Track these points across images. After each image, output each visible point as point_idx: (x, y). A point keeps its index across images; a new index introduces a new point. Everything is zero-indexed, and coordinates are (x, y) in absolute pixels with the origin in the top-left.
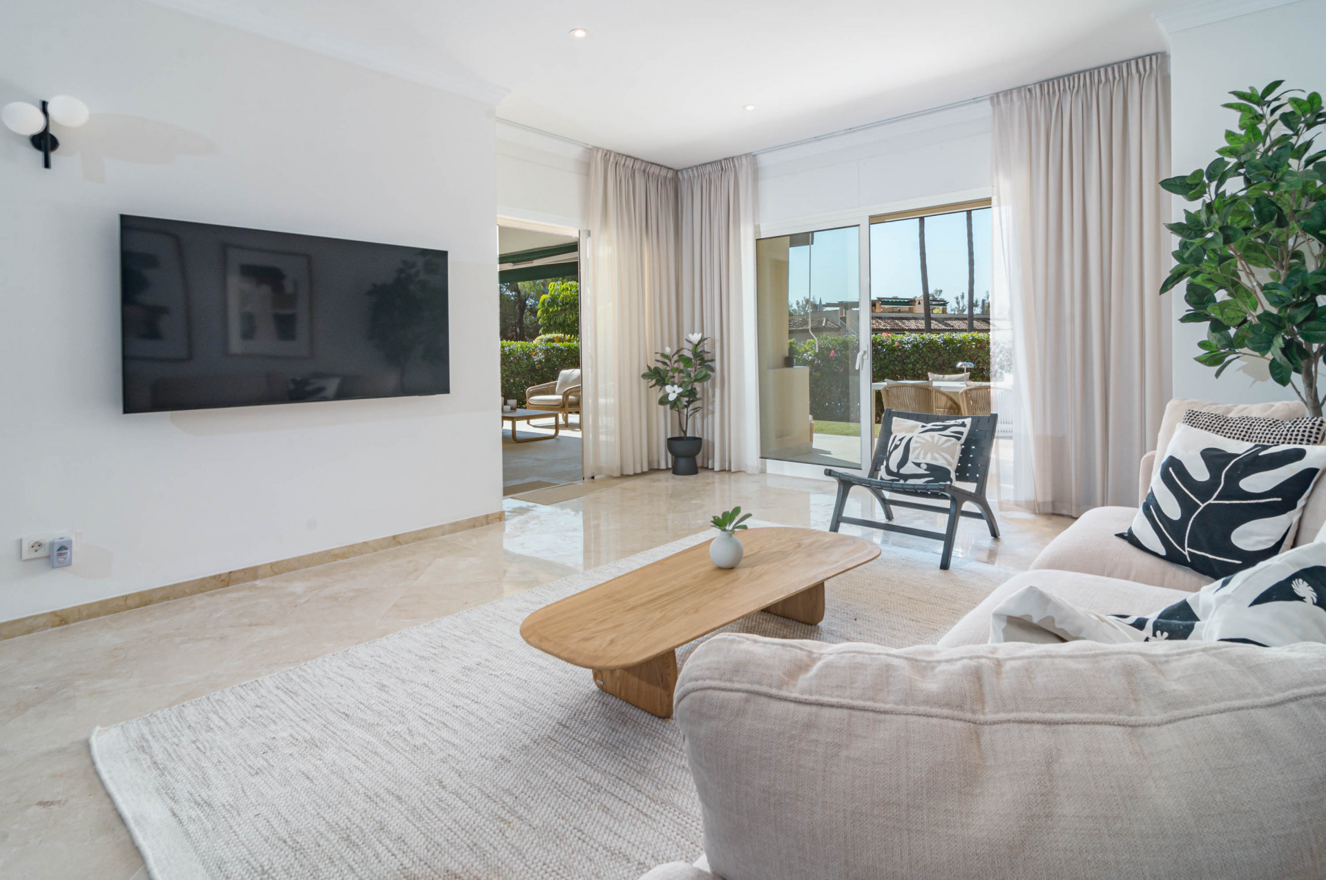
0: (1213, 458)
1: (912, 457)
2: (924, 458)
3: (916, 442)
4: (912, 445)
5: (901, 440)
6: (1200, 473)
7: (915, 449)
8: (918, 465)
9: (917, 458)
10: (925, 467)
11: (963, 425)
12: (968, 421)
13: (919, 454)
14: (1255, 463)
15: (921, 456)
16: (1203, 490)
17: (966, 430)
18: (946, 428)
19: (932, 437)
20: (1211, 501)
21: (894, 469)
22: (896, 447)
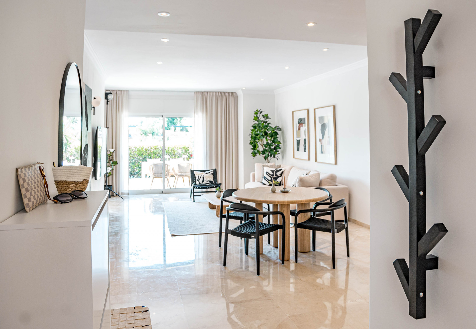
0: (273, 171)
1: (205, 180)
2: (208, 179)
3: (205, 176)
4: (204, 177)
5: (201, 176)
6: (272, 173)
7: (205, 178)
8: (207, 181)
9: (206, 180)
10: (208, 181)
11: (212, 172)
12: (213, 171)
13: (206, 179)
14: (277, 171)
15: (207, 179)
16: (273, 175)
17: (213, 172)
18: (209, 173)
19: (208, 175)
20: (274, 176)
21: (201, 183)
22: (200, 178)
